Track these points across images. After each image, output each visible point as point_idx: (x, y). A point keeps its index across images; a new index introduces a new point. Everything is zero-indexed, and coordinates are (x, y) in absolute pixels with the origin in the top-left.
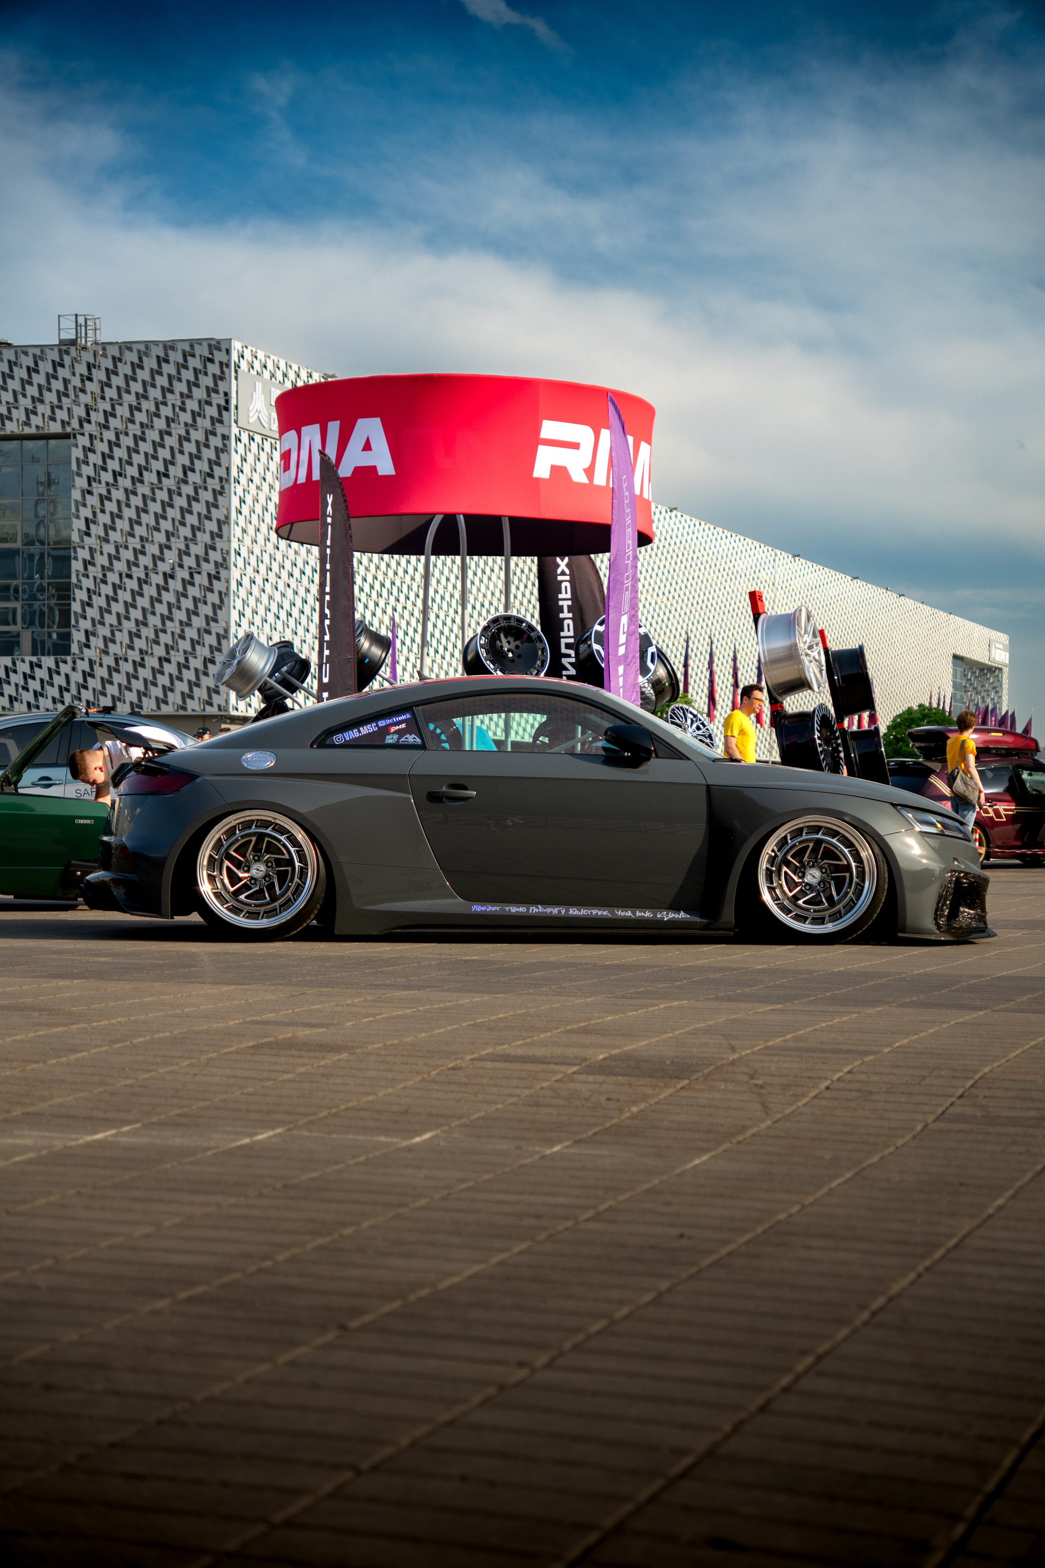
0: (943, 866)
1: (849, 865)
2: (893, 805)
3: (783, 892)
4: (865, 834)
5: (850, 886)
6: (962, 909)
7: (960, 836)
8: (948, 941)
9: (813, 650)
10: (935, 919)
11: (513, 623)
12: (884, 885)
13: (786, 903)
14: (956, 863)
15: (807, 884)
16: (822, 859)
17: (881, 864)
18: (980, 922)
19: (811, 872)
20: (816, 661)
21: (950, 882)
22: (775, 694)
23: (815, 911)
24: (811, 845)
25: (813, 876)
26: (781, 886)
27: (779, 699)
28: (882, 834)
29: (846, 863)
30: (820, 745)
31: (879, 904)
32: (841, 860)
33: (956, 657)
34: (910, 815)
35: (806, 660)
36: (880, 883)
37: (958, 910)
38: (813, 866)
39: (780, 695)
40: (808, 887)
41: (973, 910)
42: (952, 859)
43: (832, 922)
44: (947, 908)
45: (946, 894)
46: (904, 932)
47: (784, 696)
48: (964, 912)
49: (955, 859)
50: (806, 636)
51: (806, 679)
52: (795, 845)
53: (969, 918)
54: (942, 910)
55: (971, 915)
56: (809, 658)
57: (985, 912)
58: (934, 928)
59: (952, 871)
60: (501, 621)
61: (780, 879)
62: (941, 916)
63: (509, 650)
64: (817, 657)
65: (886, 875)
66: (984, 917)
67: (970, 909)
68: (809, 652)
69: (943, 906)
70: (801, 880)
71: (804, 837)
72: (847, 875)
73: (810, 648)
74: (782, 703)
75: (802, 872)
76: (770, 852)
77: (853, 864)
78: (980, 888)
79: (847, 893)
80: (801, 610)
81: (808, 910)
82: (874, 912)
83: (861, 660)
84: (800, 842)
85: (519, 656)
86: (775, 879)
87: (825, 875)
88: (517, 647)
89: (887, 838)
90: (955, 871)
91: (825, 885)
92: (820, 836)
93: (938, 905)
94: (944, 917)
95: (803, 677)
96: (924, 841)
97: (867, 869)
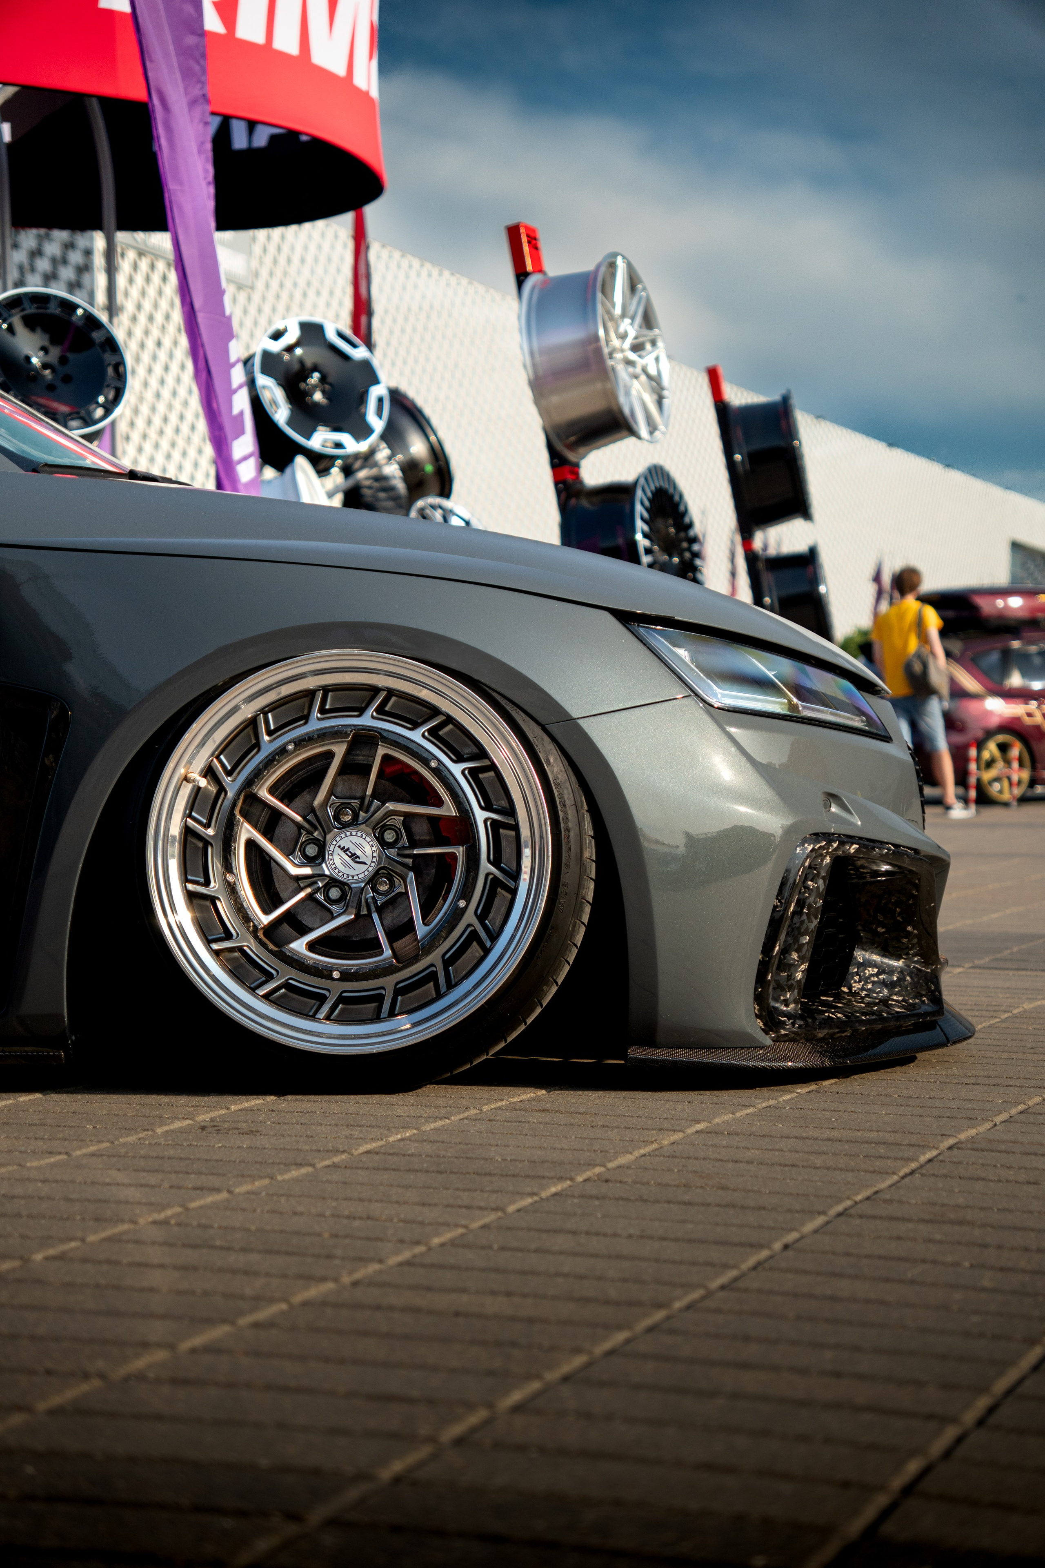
0: (788, 821)
1: (466, 817)
2: (626, 618)
3: (240, 910)
4: (519, 717)
5: (466, 893)
6: (860, 955)
7: (857, 722)
8: (800, 1070)
9: (643, 353)
10: (759, 998)
11: (54, 309)
12: (580, 885)
13: (251, 946)
14: (834, 809)
15: (333, 882)
16: (381, 795)
17: (571, 813)
18: (919, 995)
19: (345, 843)
20: (649, 377)
21: (811, 872)
22: (559, 447)
23: (346, 976)
24: (339, 750)
25: (353, 856)
26: (232, 890)
27: (571, 456)
28: (575, 712)
29: (454, 813)
30: (648, 551)
31: (563, 950)
32: (439, 803)
33: (1016, 547)
34: (683, 653)
35: (623, 372)
36: (564, 878)
37: (849, 959)
38: (354, 822)
39: (573, 446)
40: (335, 893)
41: (898, 958)
42: (821, 798)
43: (410, 1012)
44: (802, 959)
45: (798, 912)
46: (650, 1041)
47: (582, 450)
48: (867, 964)
49: (832, 797)
50: (627, 321)
51: (621, 411)
52: (282, 752)
53: (884, 983)
54: (784, 966)
55: (891, 971)
56: (631, 369)
57: (937, 960)
58: (755, 1027)
59: (817, 836)
60: (26, 304)
61: (228, 867)
62: (780, 988)
63: (45, 366)
64: (653, 371)
65: (590, 852)
66: (934, 978)
67: (886, 952)
68: (632, 356)
69: (785, 951)
70: (307, 871)
71: (316, 723)
72: (460, 851)
73: (637, 348)
74: (577, 466)
75: (315, 841)
76: (195, 775)
77: (480, 816)
78: (917, 887)
79: (457, 914)
80: (613, 265)
81: (323, 973)
82: (543, 980)
83: (783, 424)
84: (300, 743)
85: (67, 379)
86: (215, 866)
87: (392, 852)
88: (63, 360)
89: (593, 729)
90: (828, 837)
91: (392, 885)
92: (367, 720)
93: (767, 948)
94: (790, 988)
95: (615, 408)
96: (725, 740)
97: (525, 832)
